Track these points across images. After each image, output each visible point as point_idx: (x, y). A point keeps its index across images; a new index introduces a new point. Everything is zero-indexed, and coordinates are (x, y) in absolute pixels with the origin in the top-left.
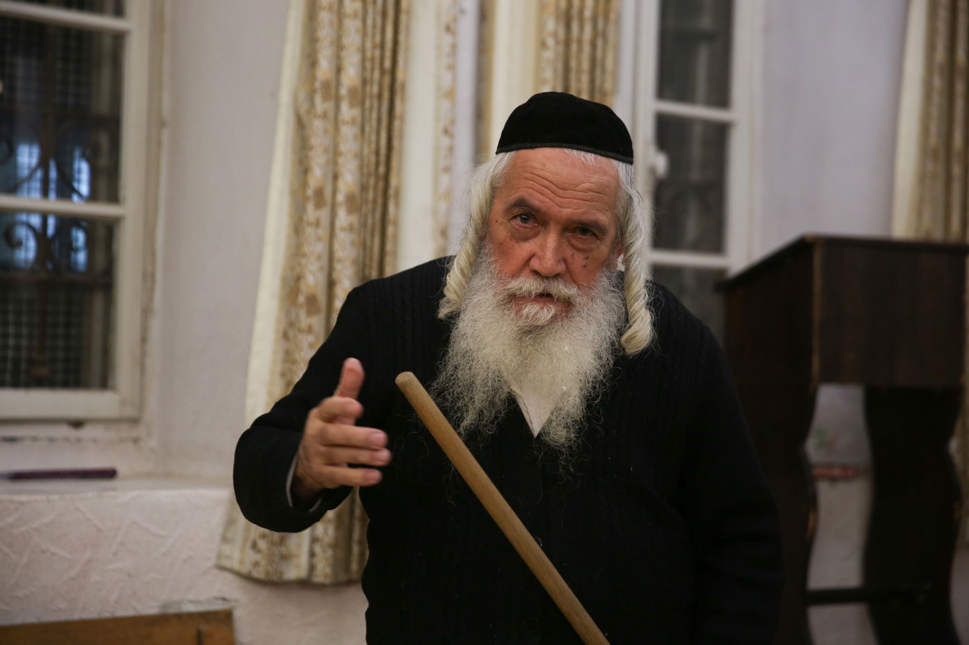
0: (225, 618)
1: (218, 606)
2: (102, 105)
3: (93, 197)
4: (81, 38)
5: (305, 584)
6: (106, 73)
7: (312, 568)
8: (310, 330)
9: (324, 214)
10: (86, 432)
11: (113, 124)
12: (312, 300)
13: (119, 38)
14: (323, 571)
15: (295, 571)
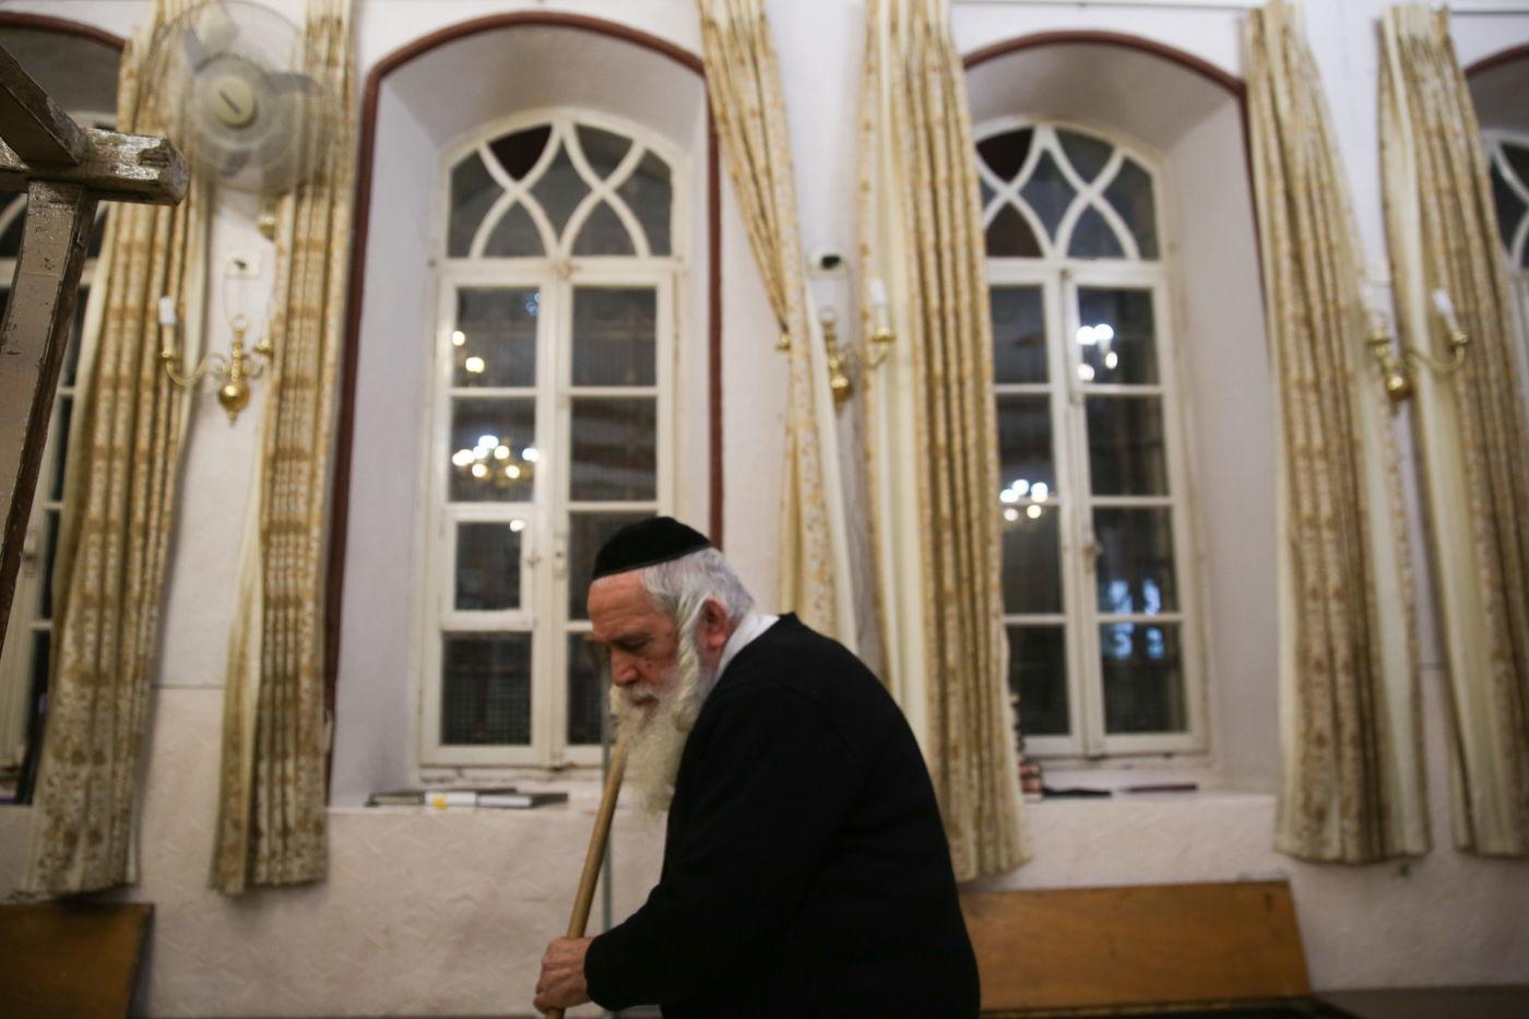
0: (1282, 885)
1: (1277, 877)
2: (1161, 552)
3: (1163, 609)
4: (1142, 515)
5: (1340, 862)
6: (1161, 535)
7: (1344, 851)
8: (1319, 685)
9: (1319, 605)
10: (1176, 761)
11: (1169, 563)
12: (1319, 666)
13: (1167, 512)
14: (1353, 852)
15: (1332, 851)
